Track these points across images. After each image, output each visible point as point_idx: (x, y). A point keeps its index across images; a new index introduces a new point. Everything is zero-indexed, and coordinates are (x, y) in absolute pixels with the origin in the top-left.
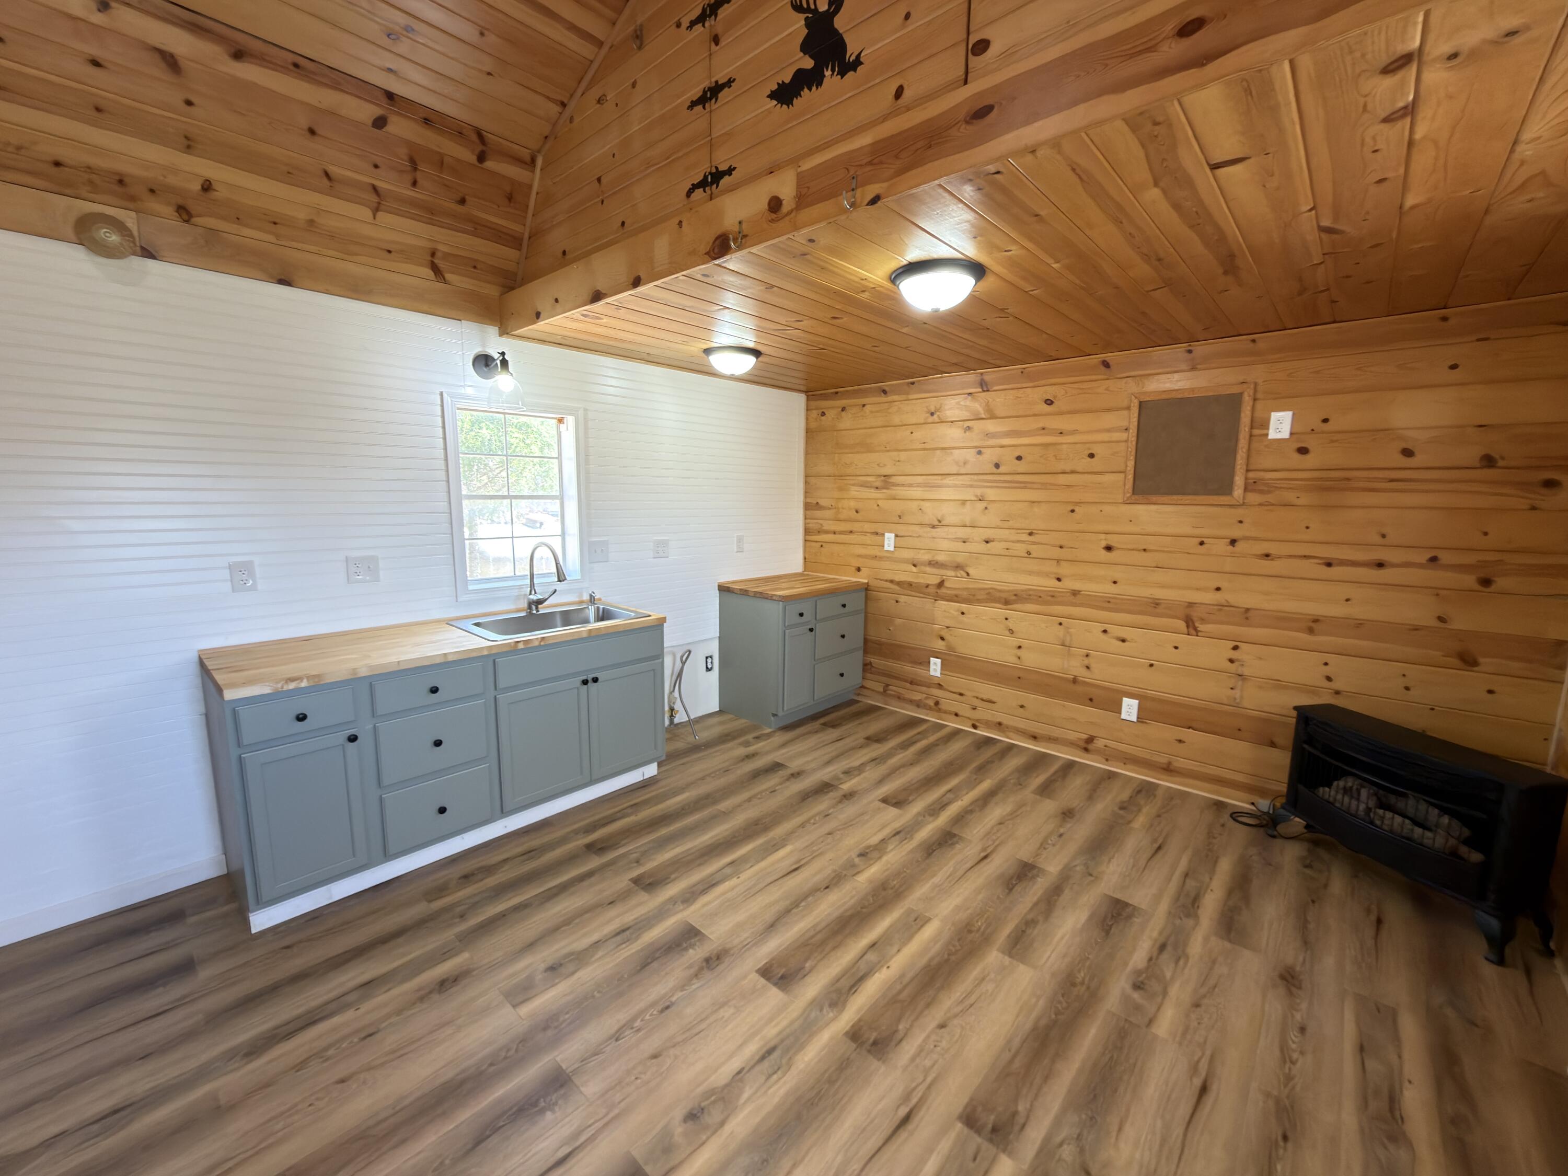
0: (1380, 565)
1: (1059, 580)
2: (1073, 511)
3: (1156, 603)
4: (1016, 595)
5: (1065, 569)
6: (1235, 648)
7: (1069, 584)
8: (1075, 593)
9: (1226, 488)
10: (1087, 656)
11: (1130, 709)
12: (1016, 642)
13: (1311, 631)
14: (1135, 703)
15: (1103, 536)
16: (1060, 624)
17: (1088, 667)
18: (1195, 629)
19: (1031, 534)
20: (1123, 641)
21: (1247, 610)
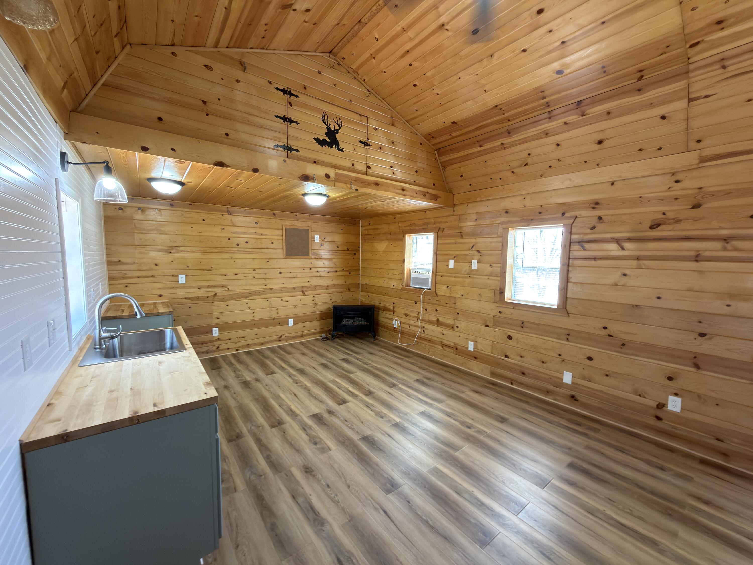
0: (336, 272)
1: (266, 285)
2: (268, 261)
3: (294, 288)
4: (250, 294)
5: (268, 281)
6: (314, 297)
7: (269, 286)
8: (271, 289)
9: (308, 254)
10: (277, 309)
11: (291, 322)
12: (252, 311)
13: (327, 289)
14: (292, 320)
15: (278, 269)
16: (268, 301)
17: (278, 313)
18: (305, 294)
19: (254, 270)
20: (287, 301)
21: (315, 286)
